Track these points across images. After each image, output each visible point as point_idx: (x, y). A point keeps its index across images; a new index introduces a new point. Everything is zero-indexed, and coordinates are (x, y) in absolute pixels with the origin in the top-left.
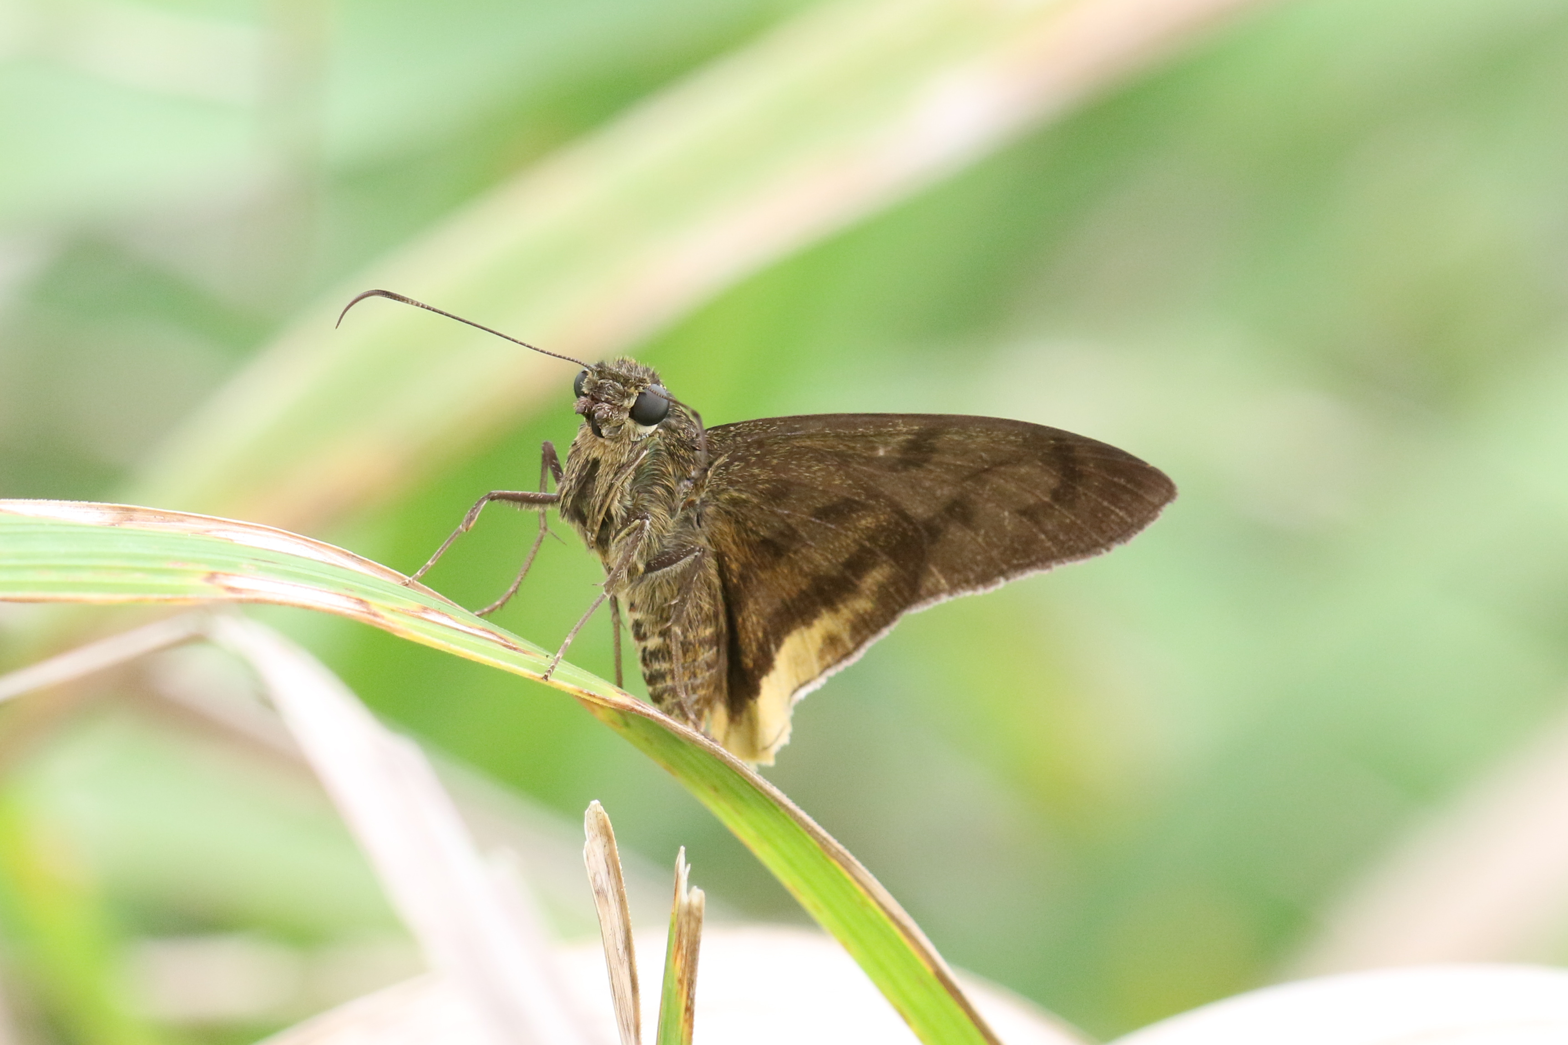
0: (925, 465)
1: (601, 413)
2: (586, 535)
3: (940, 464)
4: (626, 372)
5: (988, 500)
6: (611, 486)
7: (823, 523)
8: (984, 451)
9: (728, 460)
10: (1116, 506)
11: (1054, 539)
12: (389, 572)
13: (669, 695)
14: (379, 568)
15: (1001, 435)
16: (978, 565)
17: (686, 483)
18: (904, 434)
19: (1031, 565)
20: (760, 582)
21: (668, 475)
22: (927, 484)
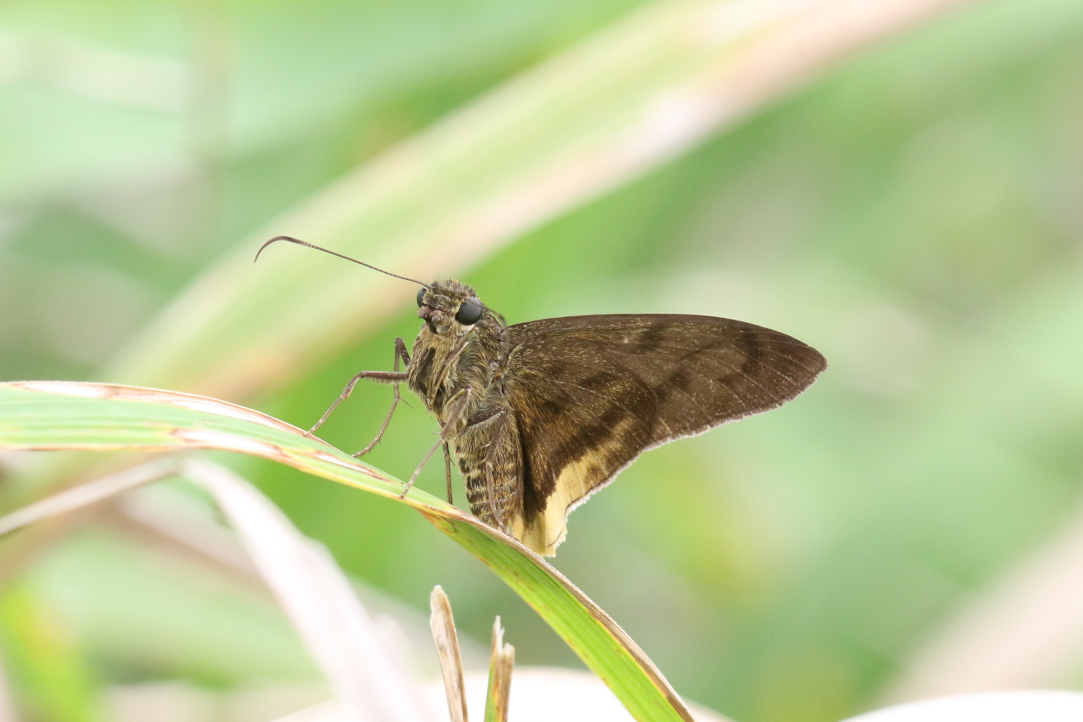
0: (656, 349)
1: (436, 317)
2: (426, 401)
3: (665, 348)
4: (452, 289)
5: (698, 373)
6: (444, 367)
7: (587, 389)
8: (695, 338)
9: (522, 348)
10: (785, 375)
11: (744, 398)
12: (293, 428)
13: (485, 509)
14: (286, 425)
15: (707, 327)
16: (692, 417)
17: (495, 364)
18: (641, 327)
19: (728, 416)
20: (545, 431)
21: (482, 359)
22: (657, 362)
